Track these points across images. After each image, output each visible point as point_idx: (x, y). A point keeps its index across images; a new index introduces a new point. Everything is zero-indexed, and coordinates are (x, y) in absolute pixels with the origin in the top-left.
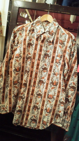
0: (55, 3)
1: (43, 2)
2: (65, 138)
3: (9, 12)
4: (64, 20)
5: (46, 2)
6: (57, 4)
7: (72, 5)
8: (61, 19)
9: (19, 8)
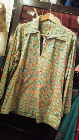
0: (59, 3)
1: (47, 1)
2: (59, 134)
3: (14, 9)
4: (71, 20)
5: (50, 2)
6: (60, 4)
7: (75, 6)
8: (68, 19)
9: (24, 5)
